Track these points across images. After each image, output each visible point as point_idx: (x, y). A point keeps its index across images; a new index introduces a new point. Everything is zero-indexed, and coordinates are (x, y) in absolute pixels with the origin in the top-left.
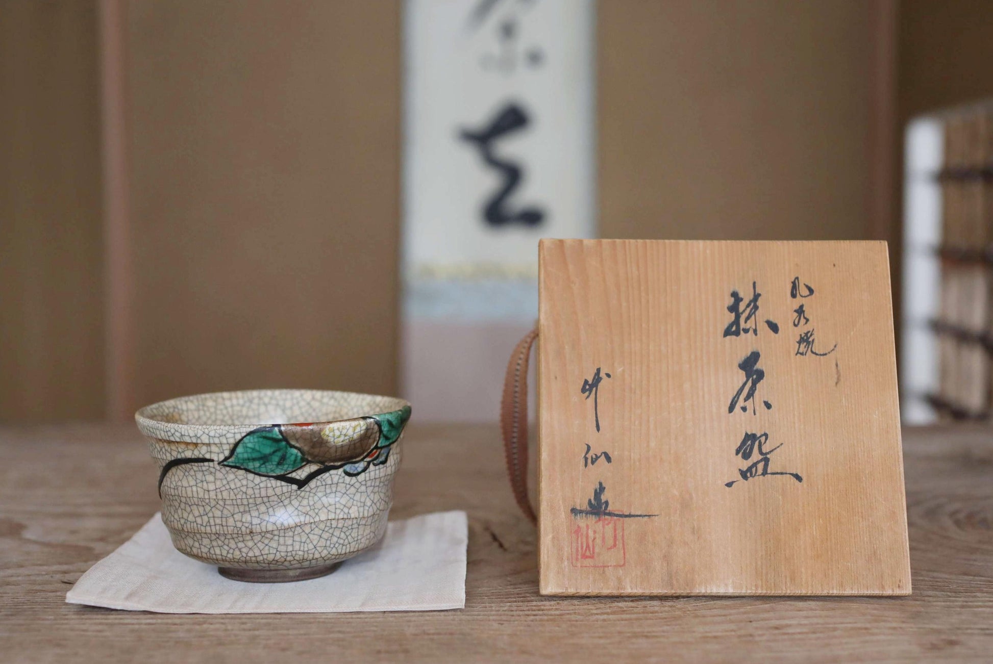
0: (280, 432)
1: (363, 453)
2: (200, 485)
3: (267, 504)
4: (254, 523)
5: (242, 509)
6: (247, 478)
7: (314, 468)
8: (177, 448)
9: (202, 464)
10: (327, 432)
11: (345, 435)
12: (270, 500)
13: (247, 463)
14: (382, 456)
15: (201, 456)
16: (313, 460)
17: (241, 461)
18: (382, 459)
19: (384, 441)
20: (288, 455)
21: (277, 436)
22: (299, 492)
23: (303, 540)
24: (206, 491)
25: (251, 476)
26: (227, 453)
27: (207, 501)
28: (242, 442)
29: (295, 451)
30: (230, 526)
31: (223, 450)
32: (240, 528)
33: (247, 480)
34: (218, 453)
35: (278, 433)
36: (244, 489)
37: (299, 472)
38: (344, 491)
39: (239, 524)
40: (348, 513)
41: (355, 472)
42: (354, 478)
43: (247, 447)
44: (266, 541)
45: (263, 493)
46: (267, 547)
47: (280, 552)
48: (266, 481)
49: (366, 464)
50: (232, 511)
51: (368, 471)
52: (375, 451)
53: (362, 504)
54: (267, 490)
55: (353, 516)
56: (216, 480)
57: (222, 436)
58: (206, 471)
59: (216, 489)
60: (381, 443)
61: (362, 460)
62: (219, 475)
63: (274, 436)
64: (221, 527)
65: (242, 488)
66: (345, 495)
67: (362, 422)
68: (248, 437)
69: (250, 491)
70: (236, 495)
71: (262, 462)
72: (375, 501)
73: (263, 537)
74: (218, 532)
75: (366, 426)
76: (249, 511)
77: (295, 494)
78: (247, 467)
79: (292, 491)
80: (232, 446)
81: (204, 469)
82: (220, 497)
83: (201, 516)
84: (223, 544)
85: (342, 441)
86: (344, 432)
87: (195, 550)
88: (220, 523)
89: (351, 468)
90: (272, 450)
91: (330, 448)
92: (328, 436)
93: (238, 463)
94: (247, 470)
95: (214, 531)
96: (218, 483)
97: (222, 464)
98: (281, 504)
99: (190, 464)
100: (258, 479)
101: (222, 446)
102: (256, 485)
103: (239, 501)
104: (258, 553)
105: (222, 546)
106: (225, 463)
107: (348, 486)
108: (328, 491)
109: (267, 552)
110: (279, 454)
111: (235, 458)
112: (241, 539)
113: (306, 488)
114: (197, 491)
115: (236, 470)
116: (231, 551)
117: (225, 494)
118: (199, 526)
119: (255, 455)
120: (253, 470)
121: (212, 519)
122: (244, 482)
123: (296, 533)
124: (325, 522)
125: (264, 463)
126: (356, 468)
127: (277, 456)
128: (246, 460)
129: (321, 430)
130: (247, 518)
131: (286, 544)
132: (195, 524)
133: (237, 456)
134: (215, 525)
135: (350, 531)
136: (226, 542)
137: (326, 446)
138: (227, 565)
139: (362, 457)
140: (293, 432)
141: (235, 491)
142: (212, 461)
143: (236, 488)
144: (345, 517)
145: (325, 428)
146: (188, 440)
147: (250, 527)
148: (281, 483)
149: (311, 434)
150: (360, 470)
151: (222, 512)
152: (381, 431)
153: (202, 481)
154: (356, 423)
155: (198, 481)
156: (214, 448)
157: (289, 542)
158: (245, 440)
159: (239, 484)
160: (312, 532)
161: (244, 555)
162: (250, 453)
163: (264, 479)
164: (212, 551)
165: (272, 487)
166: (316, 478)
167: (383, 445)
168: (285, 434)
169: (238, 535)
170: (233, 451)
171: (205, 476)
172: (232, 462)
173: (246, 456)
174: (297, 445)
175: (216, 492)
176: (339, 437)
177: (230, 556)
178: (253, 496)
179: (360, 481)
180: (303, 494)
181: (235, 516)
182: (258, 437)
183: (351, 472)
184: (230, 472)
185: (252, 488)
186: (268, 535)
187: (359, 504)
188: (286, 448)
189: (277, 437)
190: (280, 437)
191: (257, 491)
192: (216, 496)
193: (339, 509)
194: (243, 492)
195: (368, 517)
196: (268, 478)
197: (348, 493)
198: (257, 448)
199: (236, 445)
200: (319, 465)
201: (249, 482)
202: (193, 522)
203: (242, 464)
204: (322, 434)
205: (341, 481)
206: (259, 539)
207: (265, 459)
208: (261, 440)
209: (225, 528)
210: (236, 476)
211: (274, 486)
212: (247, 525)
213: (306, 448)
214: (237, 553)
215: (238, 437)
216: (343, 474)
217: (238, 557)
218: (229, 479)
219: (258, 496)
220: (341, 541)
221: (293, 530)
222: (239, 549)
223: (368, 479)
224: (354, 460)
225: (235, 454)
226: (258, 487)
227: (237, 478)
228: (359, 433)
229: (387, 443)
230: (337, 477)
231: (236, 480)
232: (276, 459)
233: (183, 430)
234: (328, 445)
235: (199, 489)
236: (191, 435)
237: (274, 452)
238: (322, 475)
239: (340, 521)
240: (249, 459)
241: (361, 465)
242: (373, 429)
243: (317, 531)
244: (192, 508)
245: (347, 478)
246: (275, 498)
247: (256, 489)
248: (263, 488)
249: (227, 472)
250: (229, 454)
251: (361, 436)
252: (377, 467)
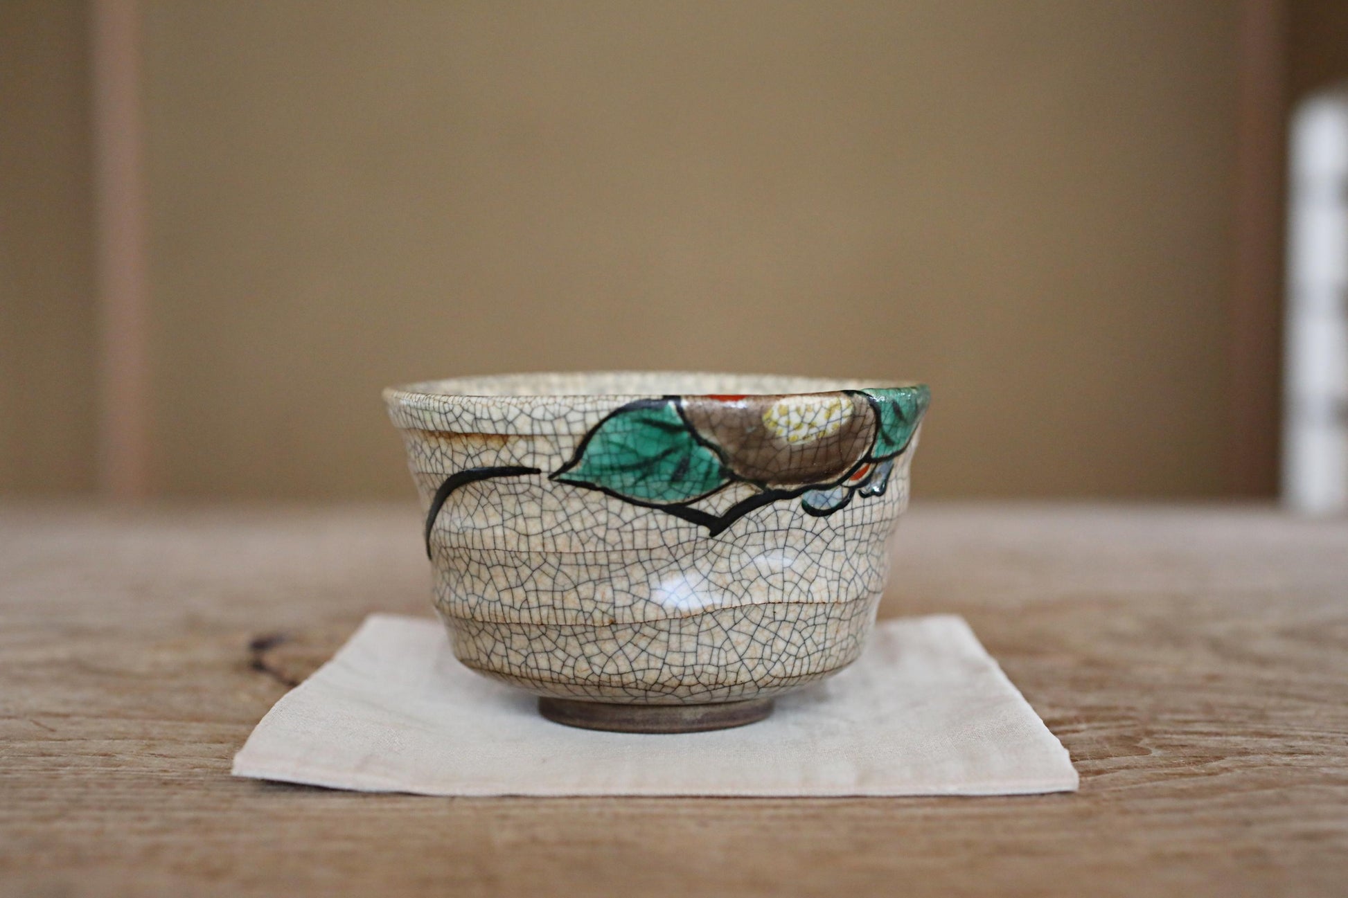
0: (680, 410)
1: (842, 468)
2: (510, 523)
3: (647, 565)
4: (619, 603)
5: (595, 574)
6: (607, 509)
7: (743, 492)
8: (466, 447)
9: (515, 479)
10: (775, 416)
11: (811, 425)
12: (653, 557)
13: (609, 476)
14: (876, 478)
15: (514, 463)
16: (743, 476)
17: (597, 472)
18: (876, 485)
19: (883, 446)
20: (693, 462)
21: (673, 418)
22: (711, 543)
23: (718, 643)
24: (522, 537)
25: (615, 504)
26: (568, 455)
27: (525, 556)
28: (600, 431)
29: (707, 453)
30: (570, 609)
31: (560, 448)
32: (591, 614)
33: (608, 512)
34: (550, 456)
35: (675, 413)
36: (600, 532)
37: (714, 499)
38: (800, 546)
39: (589, 606)
40: (809, 591)
41: (825, 508)
42: (822, 519)
43: (609, 442)
44: (643, 643)
45: (640, 541)
46: (644, 656)
47: (670, 666)
48: (646, 515)
49: (846, 491)
50: (574, 578)
51: (849, 506)
52: (864, 466)
53: (836, 576)
54: (647, 535)
55: (817, 599)
56: (544, 512)
57: (559, 417)
58: (523, 493)
59: (544, 531)
60: (878, 450)
61: (840, 482)
62: (550, 502)
63: (667, 419)
64: (552, 612)
65: (596, 530)
66: (803, 554)
67: (845, 401)
68: (612, 421)
69: (613, 537)
70: (583, 545)
71: (639, 474)
72: (860, 571)
73: (636, 633)
74: (545, 622)
75: (851, 408)
76: (610, 578)
77: (703, 546)
78: (608, 487)
79: (699, 540)
80: (578, 440)
81: (519, 489)
82: (550, 548)
83: (511, 588)
84: (554, 647)
85: (804, 438)
86: (809, 417)
87: (497, 661)
88: (550, 602)
89: (816, 499)
90: (661, 449)
91: (779, 451)
92: (776, 424)
93: (591, 475)
94: (609, 492)
95: (536, 619)
96: (548, 518)
97: (556, 478)
98: (675, 566)
99: (491, 479)
100: (629, 511)
101: (557, 441)
102: (626, 524)
103: (589, 557)
104: (624, 667)
105: (551, 652)
106: (564, 476)
107: (809, 536)
108: (769, 545)
109: (643, 665)
110: (676, 458)
111: (585, 466)
112: (591, 637)
113: (726, 535)
114: (504, 536)
115: (585, 491)
116: (570, 662)
117: (562, 542)
118: (506, 609)
119: (627, 459)
120: (620, 492)
121: (534, 594)
122: (602, 518)
123: (704, 627)
124: (763, 607)
125: (643, 477)
126: (827, 500)
127: (671, 462)
128: (606, 470)
129: (763, 411)
130: (605, 592)
131: (683, 649)
132: (498, 605)
133: (588, 462)
134: (539, 607)
135: (810, 629)
136: (561, 642)
137: (771, 445)
138: (561, 692)
139: (839, 477)
140: (706, 412)
141: (582, 535)
142: (538, 471)
143: (585, 530)
144: (803, 599)
145: (771, 406)
146: (488, 428)
147: (611, 611)
148: (676, 521)
149: (742, 418)
150: (834, 503)
151: (554, 579)
152: (878, 424)
153: (515, 516)
154: (832, 401)
155: (507, 516)
156: (541, 445)
157: (690, 645)
158: (607, 427)
159: (590, 522)
160: (736, 628)
161: (597, 670)
162: (617, 455)
163: (641, 511)
164: (532, 663)
165: (658, 528)
166: (747, 515)
167: (881, 454)
168: (688, 416)
169: (586, 629)
170: (580, 451)
171: (520, 504)
172: (578, 475)
173: (606, 461)
174: (713, 440)
175: (543, 538)
176: (798, 427)
177: (568, 671)
178: (619, 547)
179: (833, 526)
180: (719, 547)
181: (580, 588)
182: (634, 421)
183: (817, 507)
184: (573, 495)
185: (618, 529)
186: (647, 630)
187: (829, 575)
188: (691, 445)
189: (673, 422)
190: (679, 421)
191: (627, 537)
192: (543, 545)
193: (791, 582)
194: (599, 538)
195: (846, 603)
196: (649, 510)
197: (808, 550)
198: (630, 444)
199: (588, 437)
200: (755, 487)
201: (611, 516)
202: (495, 602)
203: (598, 478)
204: (765, 417)
205: (796, 524)
206: (628, 638)
207: (646, 467)
208: (639, 426)
209: (560, 613)
210: (584, 504)
211: (662, 527)
212: (604, 607)
213: (731, 449)
214: (583, 665)
215: (593, 420)
216: (801, 511)
217: (584, 675)
218: (570, 511)
219: (628, 546)
220: (793, 650)
221: (698, 620)
222: (586, 658)
223: (848, 523)
224: (824, 482)
225: (585, 456)
226: (629, 528)
227: (586, 507)
228: (837, 423)
229: (889, 453)
230: (789, 515)
231: (585, 513)
232: (668, 468)
233: (479, 407)
234: (775, 443)
235: (507, 532)
236: (495, 418)
237: (667, 453)
238: (758, 510)
239: (792, 608)
240: (612, 468)
241: (838, 494)
242: (865, 416)
243: (745, 626)
244: (493, 573)
245: (808, 519)
246: (664, 553)
247: (626, 532)
248: (639, 530)
249: (567, 496)
250: (573, 456)
251: (840, 430)
252: (867, 501)
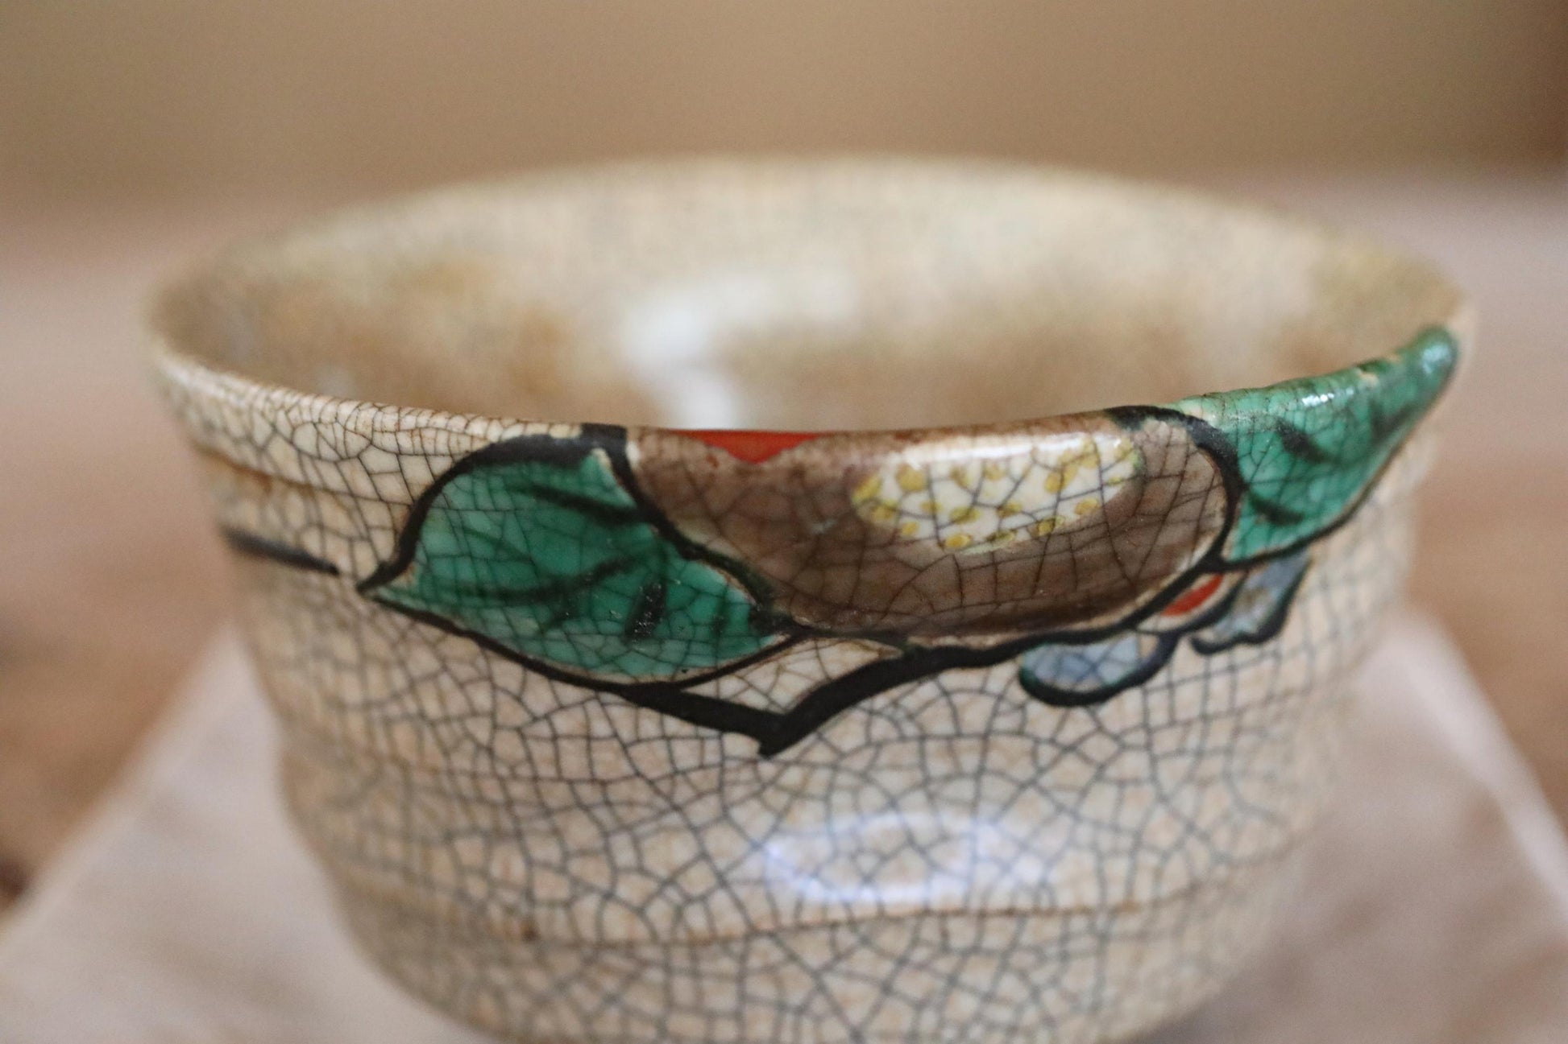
0: (621, 466)
1: (1132, 589)
3: (602, 815)
4: (541, 892)
5: (484, 819)
6: (490, 680)
7: (840, 657)
9: (300, 575)
10: (890, 492)
11: (1003, 510)
12: (613, 797)
13: (479, 608)
14: (1251, 599)
15: (291, 539)
16: (826, 626)
17: (450, 596)
18: (1246, 620)
19: (1263, 529)
20: (676, 595)
21: (608, 490)
22: (767, 769)
23: (796, 997)
24: (333, 706)
25: (508, 673)
26: (386, 545)
28: (439, 500)
29: (712, 578)
30: (441, 886)
31: (368, 528)
32: (483, 906)
33: (494, 687)
34: (350, 541)
35: (609, 477)
36: (481, 731)
37: (761, 675)
38: (1023, 770)
39: (476, 888)
40: (1043, 883)
41: (1087, 686)
42: (1080, 714)
43: (467, 530)
44: (610, 984)
45: (573, 761)
48: (582, 703)
49: (1149, 644)
50: (442, 820)
51: (1160, 679)
52: (1203, 580)
53: (1126, 842)
54: (589, 749)
55: (1065, 899)
56: (365, 662)
57: (350, 457)
58: (323, 610)
59: (369, 705)
60: (1243, 541)
61: (1131, 624)
62: (371, 641)
63: (592, 492)
65: (471, 725)
66: (1031, 793)
67: (1111, 442)
68: (463, 481)
69: (508, 746)
70: (447, 754)
71: (544, 613)
72: (1203, 823)
73: (589, 961)
75: (1133, 459)
76: (518, 834)
77: (746, 774)
78: (482, 631)
79: (730, 764)
80: (400, 515)
81: (314, 597)
82: (384, 745)
85: (992, 539)
86: (996, 491)
89: (1059, 667)
90: (592, 560)
91: (921, 570)
92: (896, 511)
93: (439, 601)
94: (488, 644)
96: (375, 680)
97: (372, 593)
98: (674, 819)
99: (264, 563)
100: (541, 693)
101: (358, 509)
102: (535, 719)
103: (465, 782)
104: (573, 1026)
107: (1046, 753)
108: (938, 766)
109: (615, 1030)
110: (631, 583)
111: (422, 579)
112: (494, 950)
113: (814, 749)
115: (436, 632)
117: (404, 738)
119: (509, 576)
120: (512, 647)
122: (482, 697)
123: (755, 962)
124: (911, 922)
125: (557, 621)
126: (1094, 667)
127: (621, 594)
128: (469, 593)
129: (852, 479)
130: (509, 863)
131: (706, 1008)
133: (428, 568)
135: (1051, 968)
137: (893, 559)
139: (1127, 610)
140: (691, 478)
141: (443, 730)
142: (333, 571)
143: (448, 720)
144: (1025, 903)
145: (877, 468)
146: (229, 451)
147: (525, 909)
148: (662, 724)
149: (792, 499)
150: (1112, 674)
151: (405, 813)
152: (1233, 484)
154: (1072, 443)
155: (306, 648)
156: (330, 514)
157: (723, 999)
158: (457, 493)
159: (457, 704)
160: (843, 966)
162: (487, 562)
163: (570, 693)
165: (615, 735)
166: (865, 704)
167: (1256, 548)
168: (645, 487)
169: (481, 933)
170: (409, 537)
171: (323, 630)
172: (412, 595)
173: (467, 573)
174: (720, 547)
175: (369, 720)
176: (966, 516)
178: (525, 771)
179: (1113, 726)
180: (793, 776)
181: (458, 845)
182: (510, 489)
183: (1064, 683)
184: (412, 635)
185: (519, 730)
186: (613, 959)
187: (1106, 840)
188: (664, 556)
189: (607, 498)
190: (623, 497)
191: (542, 751)
192: (371, 736)
194: (479, 745)
195: (1156, 904)
196: (590, 693)
197: (1046, 780)
198: (514, 537)
199: (419, 509)
200: (876, 645)
201: (502, 698)
203: (456, 610)
204: (859, 496)
205: (1004, 723)
206: (574, 968)
207: (560, 598)
208: (527, 502)
210: (439, 661)
211: (626, 734)
212: (510, 897)
213: (774, 567)
214: (487, 1003)
216: (1018, 694)
218: (413, 669)
219: (546, 771)
220: (1003, 1015)
221: (737, 948)
222: (493, 991)
223: (1158, 717)
224: (1080, 626)
225: (420, 555)
226: (543, 729)
227: (444, 669)
228: (1093, 500)
229: (1284, 539)
230: (985, 704)
231: (446, 682)
232: (614, 607)
234: (902, 553)
237: (604, 571)
238: (894, 693)
239: (993, 924)
240: (482, 592)
241: (1127, 651)
242: (1182, 475)
243: (864, 961)
245: (1042, 716)
246: (642, 793)
247: (538, 738)
248: (570, 737)
249: (403, 637)
250: (395, 550)
251: (1104, 513)
252: (1219, 661)
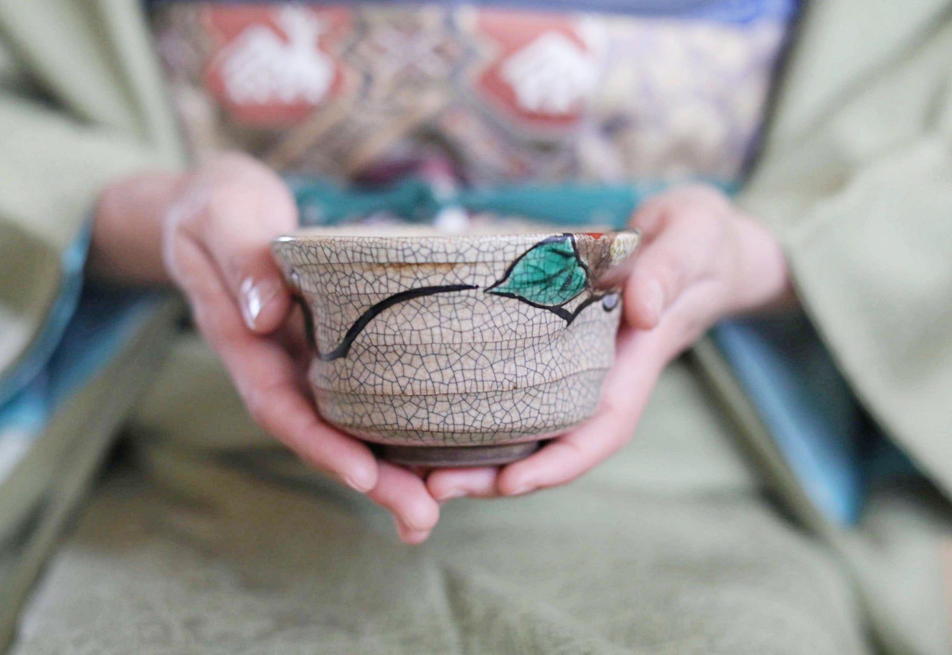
0: (573, 243)
2: (447, 325)
3: (536, 348)
4: (519, 374)
5: (505, 356)
6: (518, 311)
7: (583, 297)
8: (415, 273)
9: (457, 293)
10: (615, 246)
12: (540, 342)
13: (525, 288)
15: (458, 282)
16: (589, 286)
17: (517, 286)
20: (574, 277)
21: (569, 249)
22: (565, 331)
23: (565, 398)
24: (456, 333)
25: (524, 307)
26: (499, 275)
27: (457, 347)
28: (524, 258)
29: (581, 271)
30: (487, 381)
31: (494, 270)
32: (502, 383)
33: (519, 313)
34: (486, 276)
35: (570, 245)
36: (513, 326)
37: (574, 302)
38: (598, 332)
39: (500, 378)
41: (610, 307)
42: (607, 315)
43: (528, 265)
44: (529, 401)
45: (535, 332)
46: (528, 408)
47: (542, 414)
48: (540, 314)
49: (618, 296)
50: (491, 360)
51: (617, 306)
54: (540, 327)
56: (474, 316)
57: (499, 249)
58: (459, 303)
59: (474, 328)
61: (616, 290)
62: (480, 308)
63: (566, 250)
64: (474, 383)
65: (511, 326)
66: (598, 338)
68: (534, 251)
69: (521, 329)
70: (502, 336)
71: (543, 286)
73: (526, 393)
74: (468, 391)
76: (514, 358)
77: (563, 333)
78: (523, 296)
79: (562, 330)
80: (508, 265)
81: (458, 300)
82: (478, 339)
83: (441, 370)
84: (469, 407)
87: (416, 423)
88: (473, 377)
89: (608, 301)
90: (558, 269)
91: (609, 270)
92: (614, 251)
93: (512, 289)
94: (522, 300)
95: (461, 390)
96: (477, 321)
97: (489, 291)
98: (548, 348)
99: (436, 294)
100: (531, 312)
101: (493, 266)
102: (529, 320)
103: (505, 344)
104: (515, 418)
105: (467, 412)
106: (495, 290)
107: (602, 326)
108: (585, 332)
109: (527, 415)
110: (565, 275)
111: (510, 283)
112: (497, 398)
113: (571, 326)
114: (441, 334)
115: (506, 299)
116: (480, 418)
117: (487, 335)
118: (436, 385)
119: (536, 277)
120: (528, 299)
121: (460, 372)
122: (515, 317)
123: (561, 388)
124: (585, 373)
125: (545, 289)
126: (610, 304)
127: (563, 278)
128: (524, 283)
129: (611, 243)
130: (510, 367)
131: (549, 403)
132: (429, 383)
133: (513, 279)
134: (464, 381)
136: (475, 405)
137: (608, 266)
138: (461, 440)
140: (585, 244)
141: (502, 330)
142: (476, 288)
143: (504, 325)
145: (614, 241)
146: (441, 259)
147: (514, 380)
148: (555, 318)
149: (602, 248)
150: (613, 304)
151: (476, 361)
153: (451, 319)
154: (633, 236)
155: (443, 319)
156: (481, 269)
157: (553, 400)
158: (529, 255)
159: (507, 320)
160: (574, 387)
161: (498, 421)
162: (532, 274)
163: (539, 310)
164: (449, 420)
166: (582, 312)
168: (577, 247)
169: (497, 393)
170: (508, 273)
171: (456, 310)
172: (505, 288)
173: (525, 278)
174: (585, 263)
175: (474, 333)
176: (621, 254)
177: (477, 424)
178: (524, 336)
180: (567, 334)
181: (495, 366)
182: (547, 250)
183: (607, 306)
184: (498, 302)
185: (524, 324)
186: (533, 392)
188: (574, 266)
189: (568, 251)
191: (529, 329)
192: (474, 338)
194: (513, 331)
196: (543, 310)
197: (600, 335)
198: (541, 266)
199: (515, 263)
200: (590, 293)
201: (521, 316)
202: (426, 381)
203: (518, 290)
204: (611, 247)
205: (598, 318)
206: (521, 397)
207: (547, 281)
208: (549, 254)
209: (480, 384)
210: (504, 308)
211: (548, 322)
212: (510, 378)
213: (592, 268)
214: (489, 418)
215: (521, 251)
216: (602, 309)
217: (488, 426)
218: (493, 313)
219: (529, 336)
222: (492, 414)
223: (616, 317)
224: (611, 291)
225: (511, 275)
226: (530, 323)
227: (505, 310)
230: (596, 312)
231: (504, 314)
232: (560, 281)
233: (436, 244)
234: (610, 264)
235: (444, 331)
236: (449, 251)
237: (561, 272)
238: (586, 309)
239: (595, 373)
240: (528, 283)
241: (615, 298)
243: (578, 386)
244: (426, 361)
245: (603, 314)
246: (545, 340)
247: (529, 326)
248: (536, 324)
249: (493, 303)
250: (503, 276)
